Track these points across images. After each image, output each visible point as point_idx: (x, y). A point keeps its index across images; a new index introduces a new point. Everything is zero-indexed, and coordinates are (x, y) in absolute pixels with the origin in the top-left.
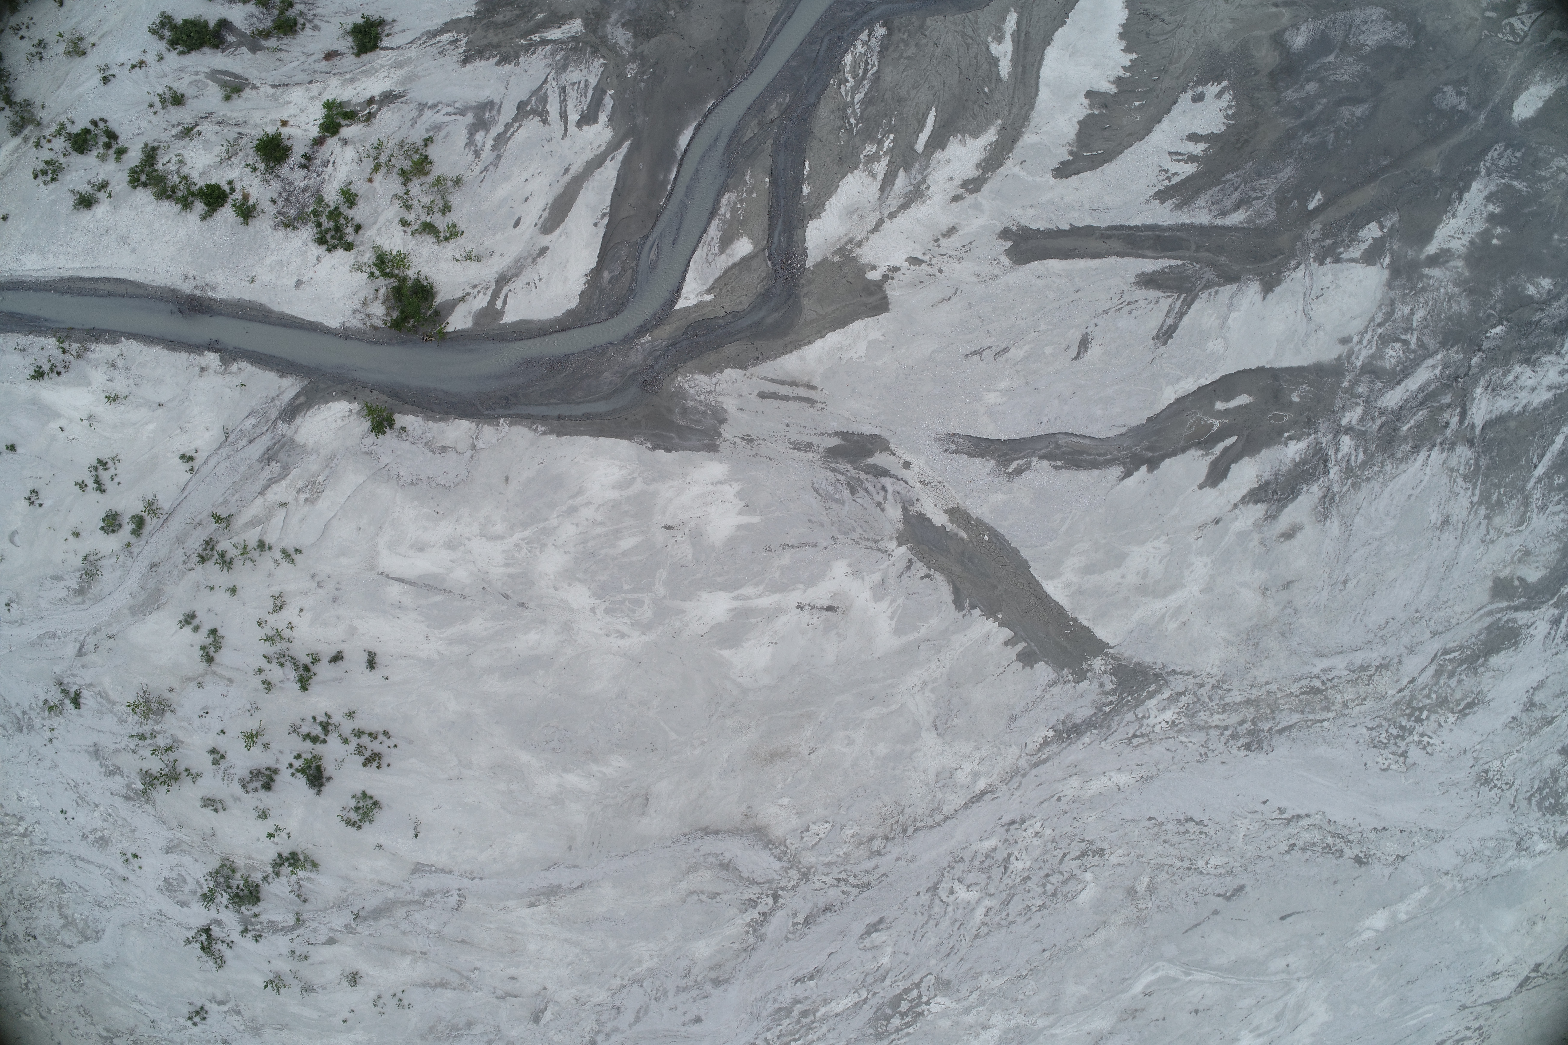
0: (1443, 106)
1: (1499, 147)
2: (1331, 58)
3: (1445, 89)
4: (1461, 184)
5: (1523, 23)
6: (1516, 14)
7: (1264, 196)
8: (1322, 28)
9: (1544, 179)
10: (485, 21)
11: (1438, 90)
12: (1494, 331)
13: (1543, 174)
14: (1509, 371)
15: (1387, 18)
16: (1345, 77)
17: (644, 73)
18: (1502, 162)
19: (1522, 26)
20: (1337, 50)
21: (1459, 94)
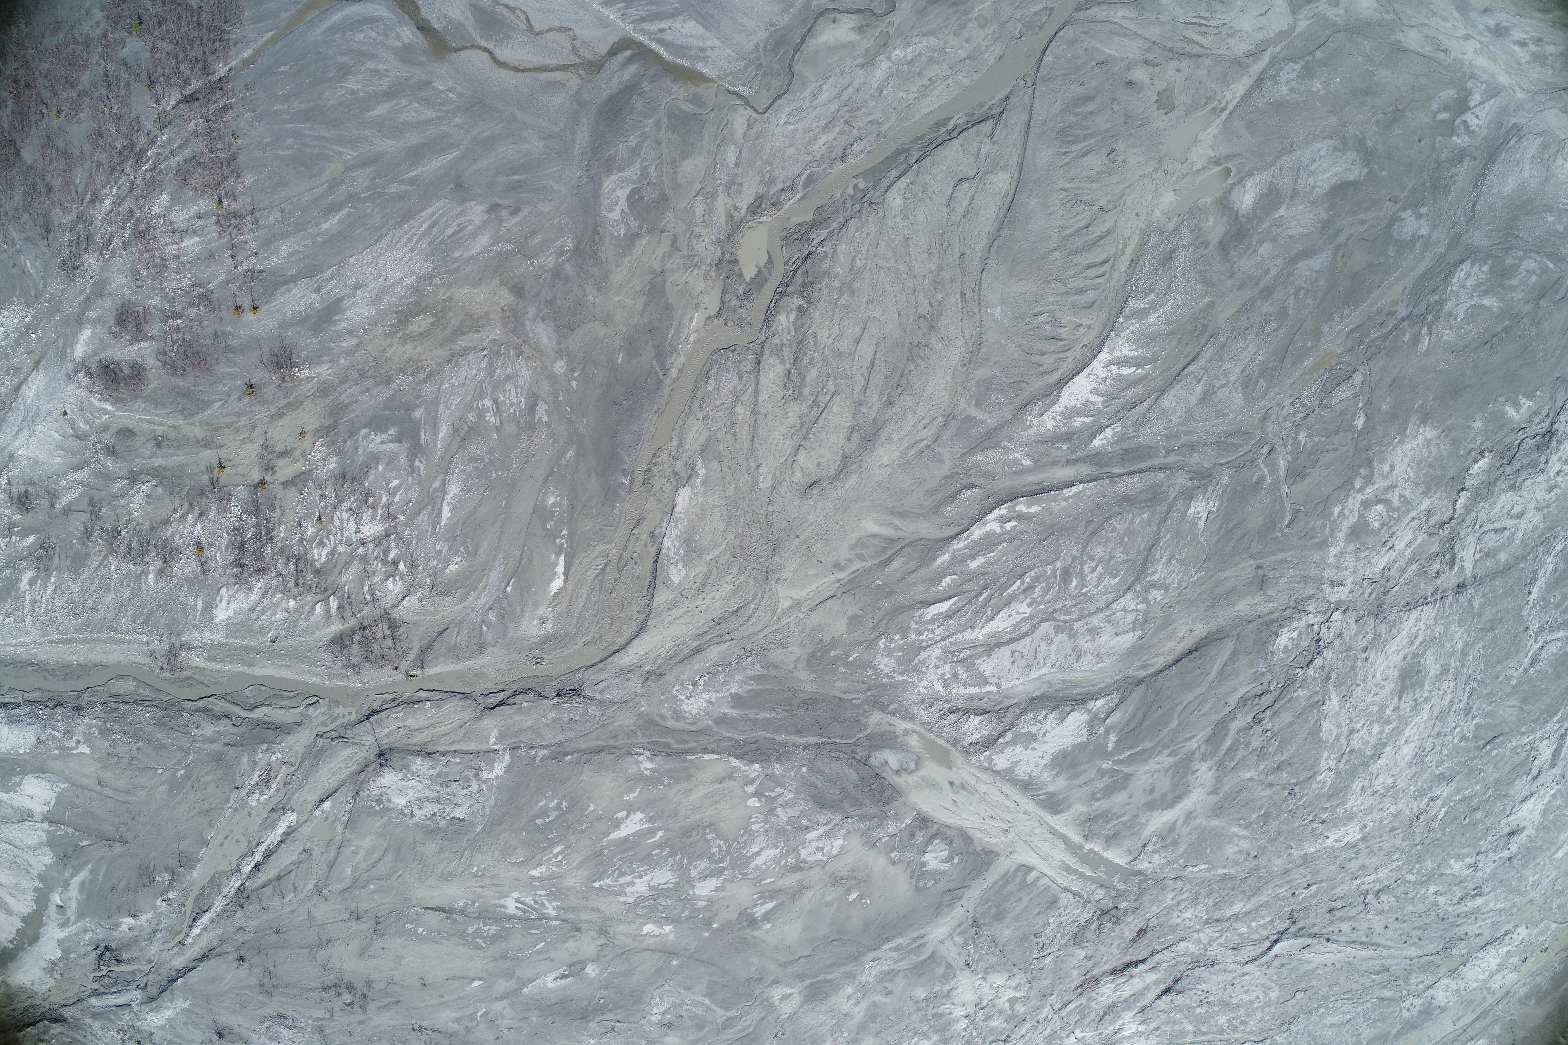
0: (1404, 236)
1: (1465, 266)
2: (1282, 212)
5: (1477, 117)
6: (1470, 109)
7: (1229, 382)
8: (1269, 179)
9: (1513, 288)
12: (1476, 467)
15: (1335, 149)
17: (573, 370)
18: (1470, 282)
19: (1476, 121)
20: (1288, 200)
21: (1420, 217)
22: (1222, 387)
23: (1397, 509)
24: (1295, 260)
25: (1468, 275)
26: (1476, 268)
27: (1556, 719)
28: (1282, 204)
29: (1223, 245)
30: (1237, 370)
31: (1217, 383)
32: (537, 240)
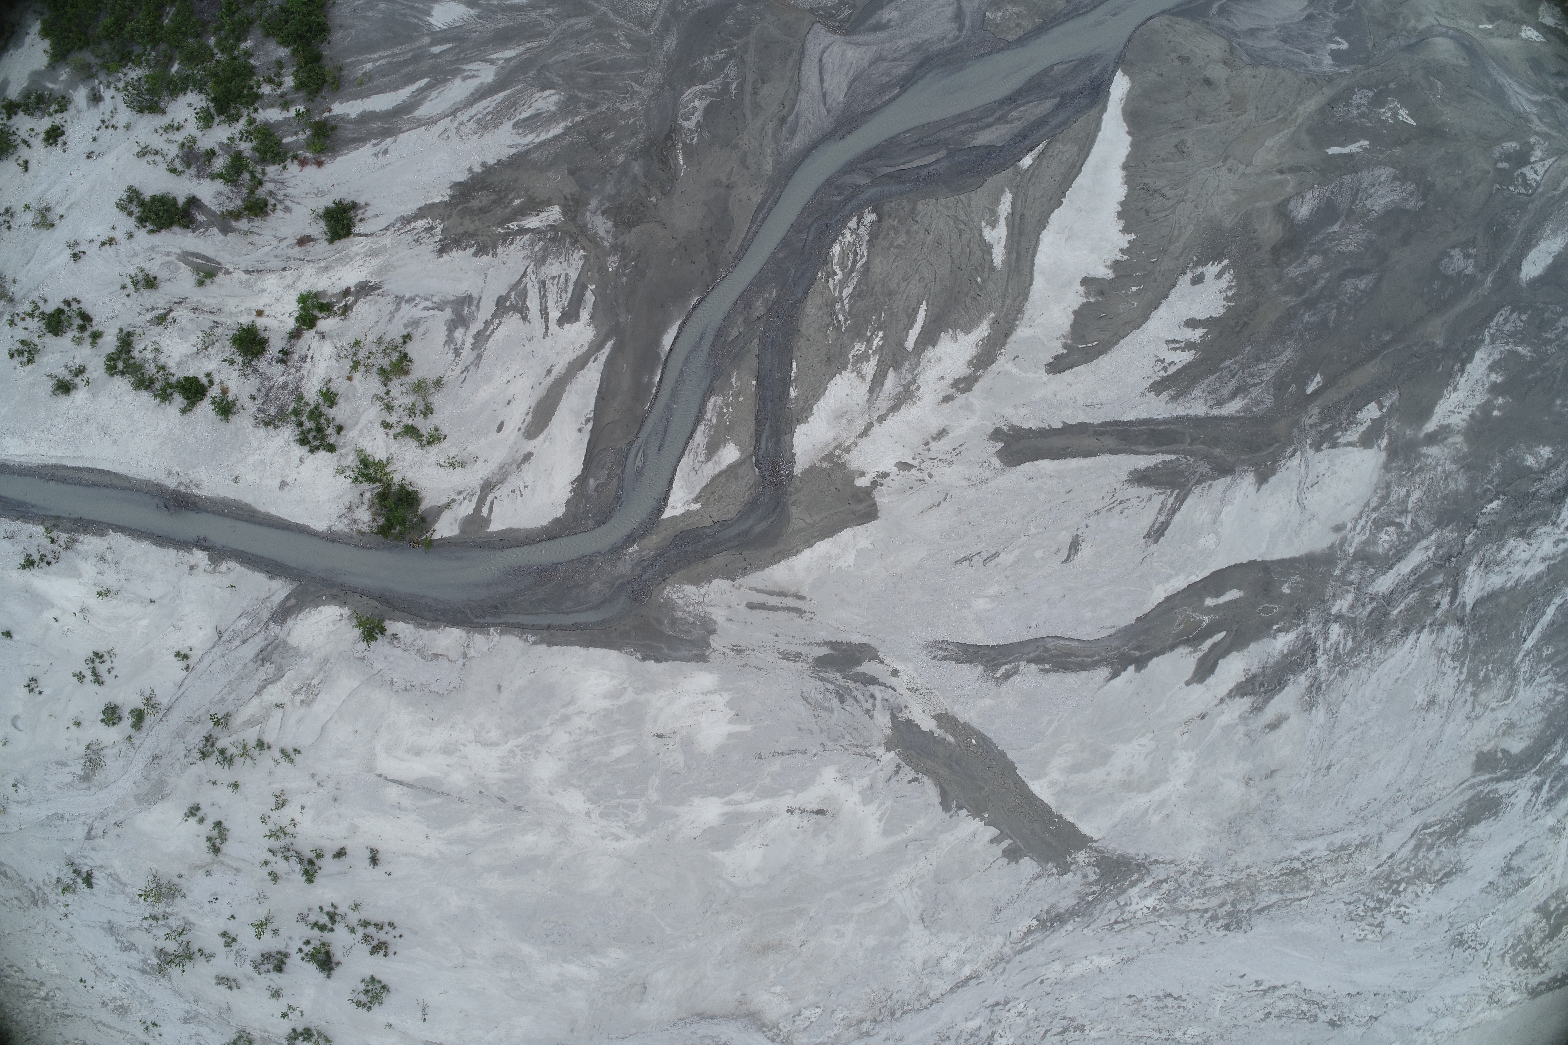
0: (1450, 272)
1: (1505, 312)
2: (1336, 228)
3: (1453, 253)
4: (1464, 355)
5: (1536, 172)
6: (1530, 163)
7: (1262, 382)
8: (1328, 194)
9: (1550, 342)
10: (460, 207)
11: (1445, 254)
12: (1490, 506)
13: (1549, 336)
14: (1503, 546)
15: (1395, 178)
16: (1351, 248)
17: (625, 266)
18: (1507, 328)
19: (1534, 176)
20: (1343, 218)
21: (1467, 256)
22: (1255, 385)
23: (1408, 534)
24: (1342, 276)
25: (1506, 320)
26: (1515, 315)
28: (1337, 220)
29: (1276, 250)
31: (1251, 381)
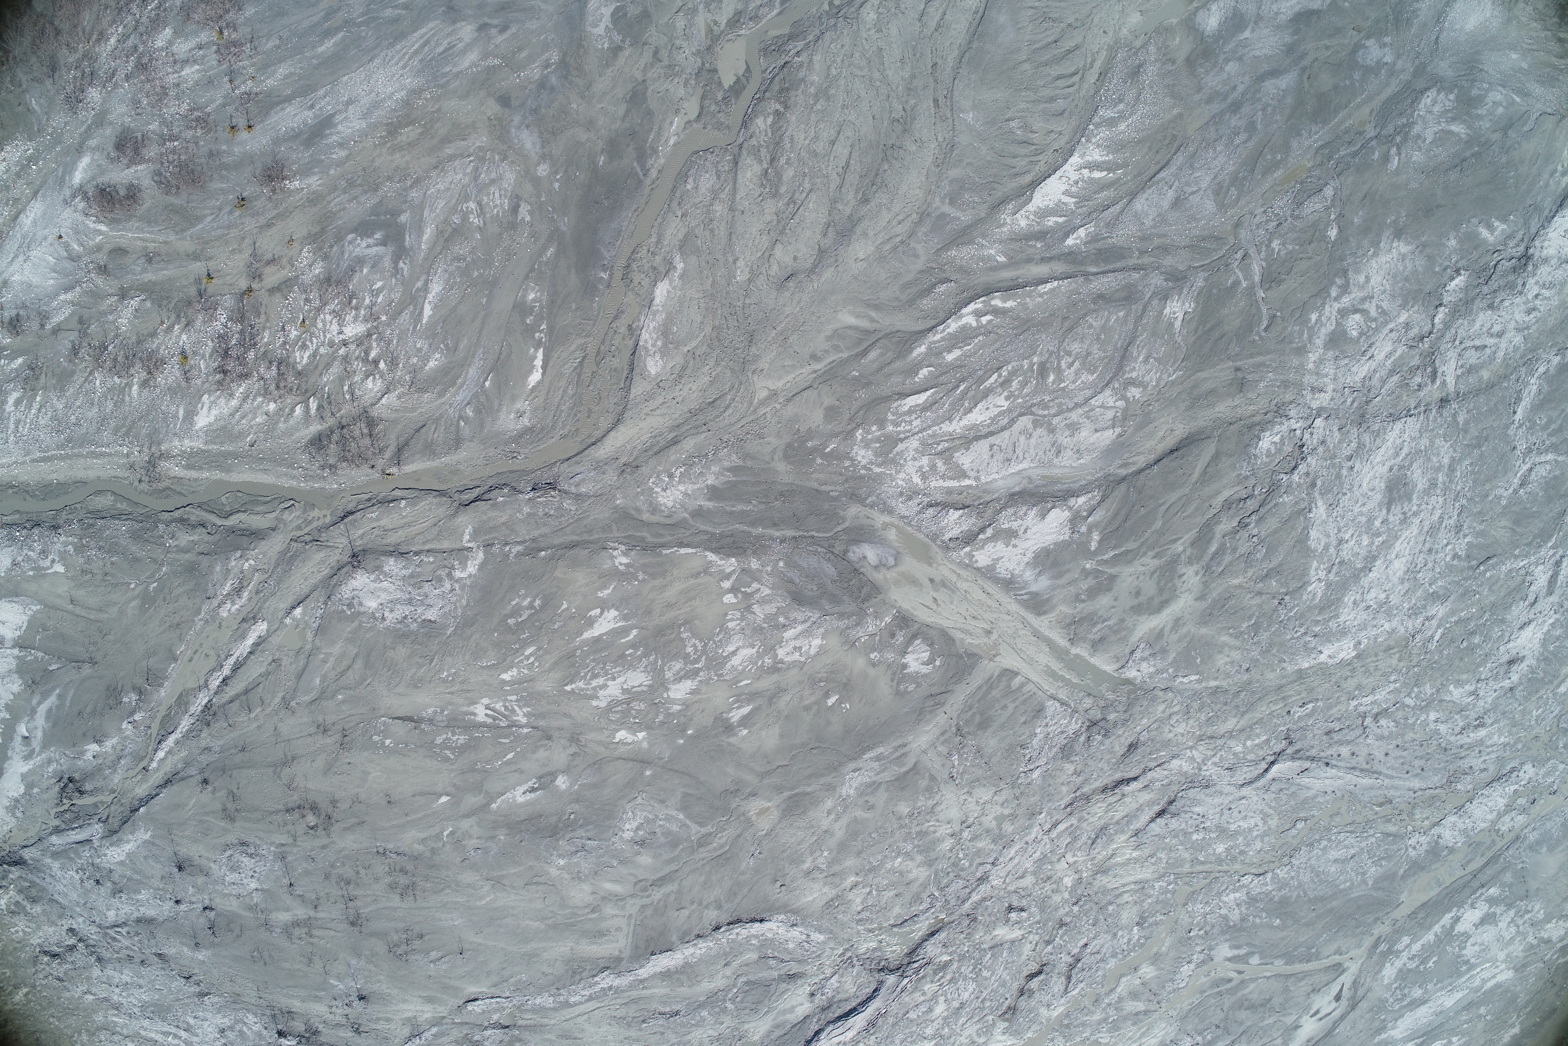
8: (1233, 4)
22: (1193, 193)
23: (1375, 320)
24: (1262, 78)
25: (1434, 102)
26: (1442, 95)
27: (1550, 544)
28: (1246, 27)
29: (1190, 62)
30: (1208, 179)
31: (1189, 190)
32: (524, 54)
